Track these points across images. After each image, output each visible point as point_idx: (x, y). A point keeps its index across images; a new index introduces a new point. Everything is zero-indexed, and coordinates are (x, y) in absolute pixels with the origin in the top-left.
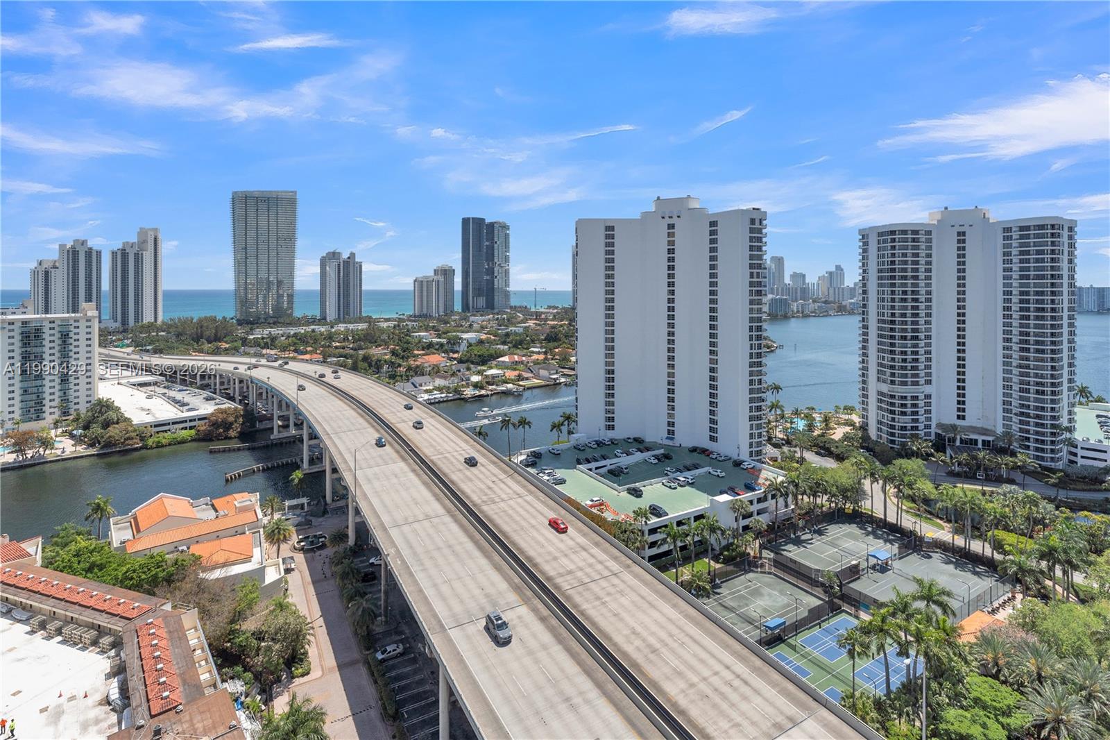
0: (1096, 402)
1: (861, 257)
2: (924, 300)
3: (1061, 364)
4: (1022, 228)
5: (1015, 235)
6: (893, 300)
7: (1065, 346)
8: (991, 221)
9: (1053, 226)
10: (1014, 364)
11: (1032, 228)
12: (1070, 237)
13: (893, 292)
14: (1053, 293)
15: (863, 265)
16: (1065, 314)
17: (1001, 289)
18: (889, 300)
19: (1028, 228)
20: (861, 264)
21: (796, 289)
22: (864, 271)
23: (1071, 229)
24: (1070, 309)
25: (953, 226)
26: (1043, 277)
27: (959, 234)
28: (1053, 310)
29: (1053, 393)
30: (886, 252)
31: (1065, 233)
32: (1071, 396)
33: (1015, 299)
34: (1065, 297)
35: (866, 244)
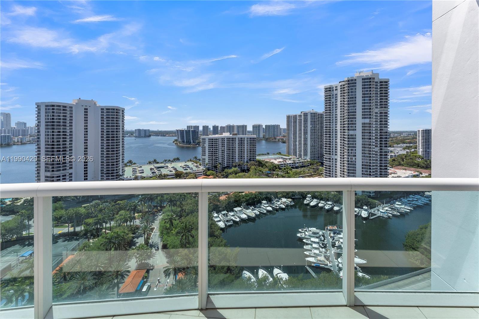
0: (134, 164)
1: (37, 116)
2: (69, 135)
3: (119, 154)
4: (107, 109)
5: (105, 111)
6: (53, 135)
7: (121, 148)
8: (97, 105)
9: (117, 109)
10: (105, 156)
11: (110, 109)
12: (123, 114)
13: (53, 132)
14: (117, 132)
15: (38, 119)
16: (121, 138)
17: (100, 130)
18: (51, 135)
19: (109, 109)
20: (37, 119)
21: (19, 130)
22: (38, 122)
23: (123, 111)
24: (122, 137)
25: (83, 106)
26: (113, 126)
27: (85, 109)
28: (117, 137)
29: (117, 164)
30: (49, 114)
31: (121, 112)
32: (123, 164)
33: (105, 134)
34: (121, 133)
35: (39, 109)
